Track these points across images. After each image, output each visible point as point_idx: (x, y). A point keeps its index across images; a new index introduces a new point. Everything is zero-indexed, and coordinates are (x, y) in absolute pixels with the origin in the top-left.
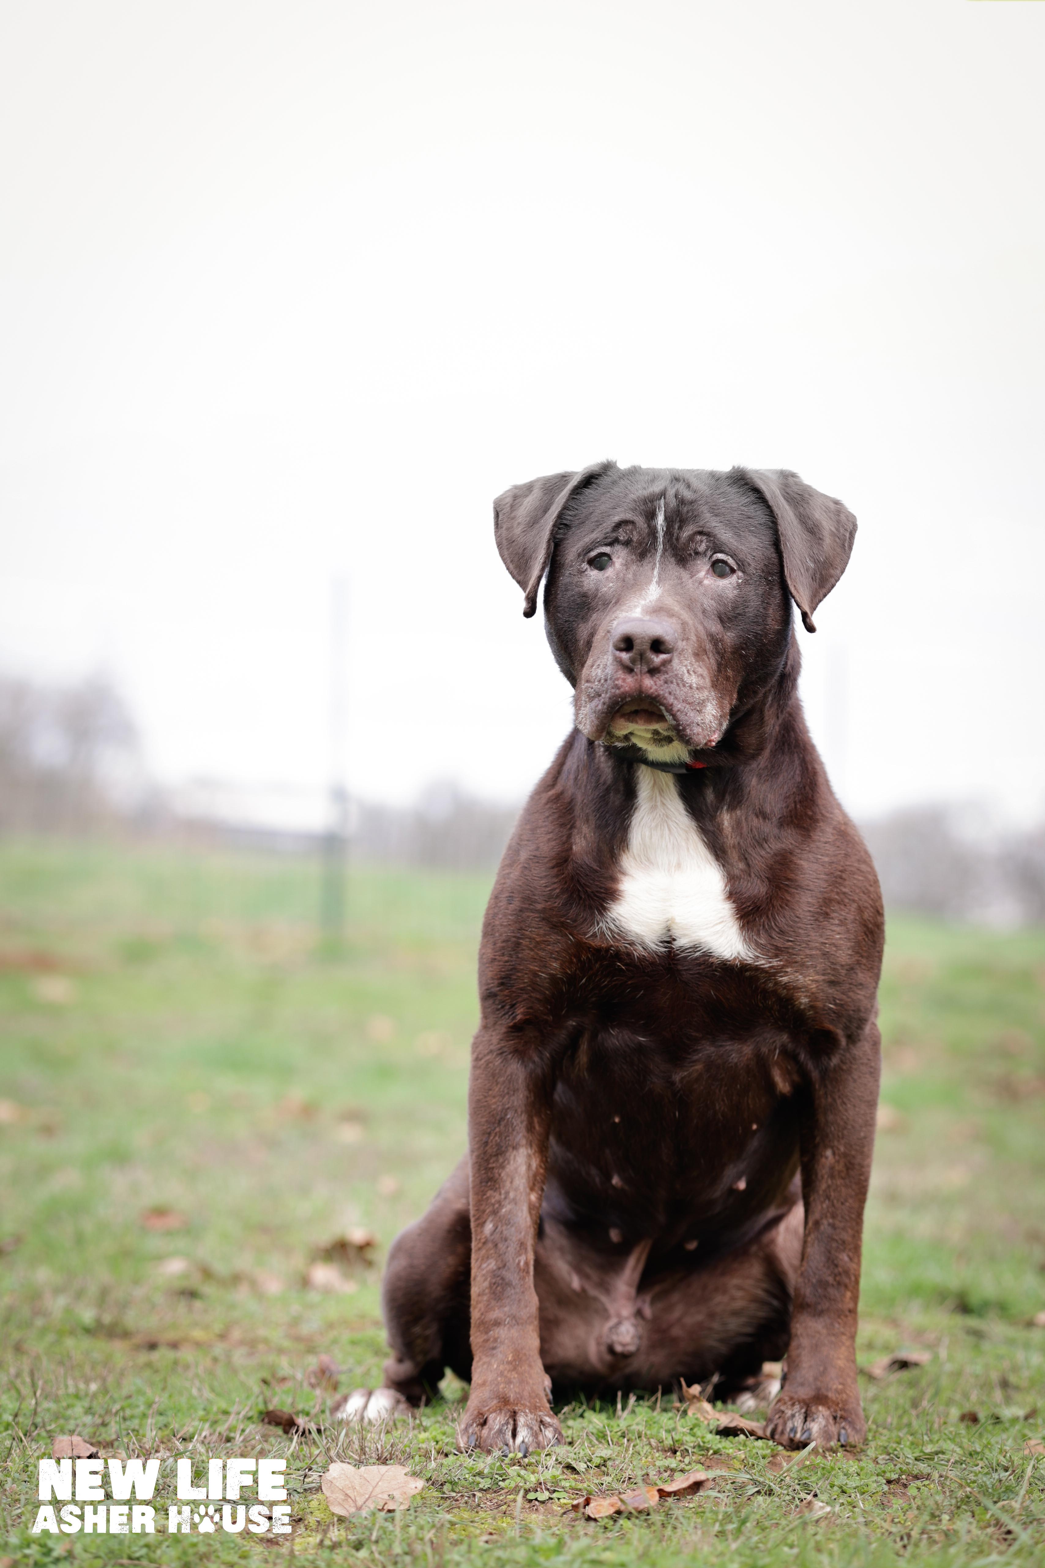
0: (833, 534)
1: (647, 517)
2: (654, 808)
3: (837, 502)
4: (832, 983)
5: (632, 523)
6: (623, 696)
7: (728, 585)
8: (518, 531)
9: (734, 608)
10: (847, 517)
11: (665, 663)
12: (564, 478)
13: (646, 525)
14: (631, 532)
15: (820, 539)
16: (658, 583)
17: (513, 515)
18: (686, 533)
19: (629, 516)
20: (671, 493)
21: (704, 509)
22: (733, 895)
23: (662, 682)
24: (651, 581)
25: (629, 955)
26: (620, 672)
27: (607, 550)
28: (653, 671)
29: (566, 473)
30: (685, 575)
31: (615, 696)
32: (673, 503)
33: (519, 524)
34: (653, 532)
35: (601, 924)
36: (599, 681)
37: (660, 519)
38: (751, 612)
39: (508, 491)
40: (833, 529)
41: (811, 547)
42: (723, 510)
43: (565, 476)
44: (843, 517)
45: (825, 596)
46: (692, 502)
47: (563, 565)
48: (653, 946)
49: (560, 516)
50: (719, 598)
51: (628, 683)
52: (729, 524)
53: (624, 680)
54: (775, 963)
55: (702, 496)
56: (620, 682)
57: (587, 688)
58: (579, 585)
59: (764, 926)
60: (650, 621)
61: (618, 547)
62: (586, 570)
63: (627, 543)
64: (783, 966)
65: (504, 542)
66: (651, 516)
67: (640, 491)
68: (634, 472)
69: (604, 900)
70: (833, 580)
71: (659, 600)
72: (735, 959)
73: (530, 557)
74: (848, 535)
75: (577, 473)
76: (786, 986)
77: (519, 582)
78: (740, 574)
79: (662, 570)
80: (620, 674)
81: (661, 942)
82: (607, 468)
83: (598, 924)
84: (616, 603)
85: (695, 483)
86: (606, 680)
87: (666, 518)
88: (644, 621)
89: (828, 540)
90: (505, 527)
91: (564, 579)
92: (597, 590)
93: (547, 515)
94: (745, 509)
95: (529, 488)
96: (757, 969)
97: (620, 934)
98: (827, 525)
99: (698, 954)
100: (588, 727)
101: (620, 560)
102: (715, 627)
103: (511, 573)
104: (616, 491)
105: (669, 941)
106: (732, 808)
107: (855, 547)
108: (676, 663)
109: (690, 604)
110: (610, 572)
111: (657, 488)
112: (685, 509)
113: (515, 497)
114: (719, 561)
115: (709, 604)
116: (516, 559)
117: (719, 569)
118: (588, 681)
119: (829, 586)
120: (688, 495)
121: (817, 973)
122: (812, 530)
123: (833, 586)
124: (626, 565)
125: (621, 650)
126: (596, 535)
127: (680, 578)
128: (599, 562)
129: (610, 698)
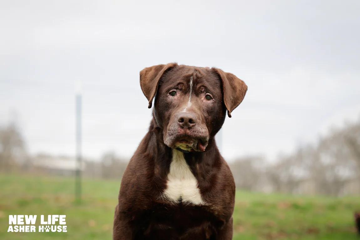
0: (240, 90)
1: (187, 82)
2: (177, 161)
3: (242, 82)
4: (224, 208)
5: (183, 83)
6: (180, 135)
7: (210, 103)
8: (147, 82)
9: (211, 109)
10: (245, 86)
11: (193, 126)
12: (161, 67)
13: (187, 85)
14: (182, 86)
15: (236, 91)
16: (191, 101)
17: (146, 76)
18: (198, 86)
19: (182, 81)
20: (195, 74)
21: (204, 80)
22: (199, 186)
23: (192, 132)
24: (188, 101)
25: (169, 205)
26: (180, 128)
27: (175, 90)
28: (190, 128)
29: (162, 65)
30: (198, 99)
31: (178, 135)
32: (195, 78)
33: (147, 80)
34: (189, 86)
35: (161, 196)
36: (173, 131)
37: (191, 83)
38: (216, 111)
39: (144, 69)
40: (240, 89)
41: (233, 93)
42: (210, 80)
43: (161, 66)
44: (243, 86)
45: (235, 108)
46: (201, 78)
47: (161, 93)
48: (176, 202)
49: (161, 78)
50: (207, 107)
51: (182, 131)
52: (211, 85)
53: (181, 130)
54: (210, 204)
55: (204, 76)
56: (179, 131)
57: (169, 132)
58: (166, 100)
59: (208, 195)
60: (189, 113)
61: (178, 90)
62: (168, 96)
63: (181, 90)
64: (212, 205)
65: (143, 84)
66: (188, 81)
67: (185, 73)
68: (183, 67)
69: (163, 189)
70: (238, 104)
71: (191, 107)
72: (199, 204)
73: (151, 90)
74: (244, 91)
75: (165, 65)
76: (212, 210)
77: (146, 97)
78: (214, 99)
79: (192, 97)
80: (180, 129)
81: (178, 200)
82: (175, 65)
83: (160, 196)
84: (178, 107)
85: (202, 72)
86: (175, 130)
87: (193, 82)
88: (187, 113)
89: (238, 92)
90: (143, 80)
91: (161, 98)
92: (172, 102)
93: (156, 78)
94: (216, 81)
95: (150, 69)
96: (205, 206)
97: (167, 199)
98: (238, 88)
99: (189, 204)
100: (169, 143)
101: (179, 94)
102: (206, 115)
103: (144, 94)
104: (178, 73)
105: (180, 200)
106: (199, 163)
107: (246, 95)
108: (196, 126)
109: (200, 108)
110: (176, 97)
111: (190, 73)
112: (198, 80)
113: (146, 71)
114: (208, 95)
115: (205, 108)
116: (146, 90)
117: (208, 98)
118: (169, 130)
119: (237, 105)
120: (199, 75)
121: (221, 206)
122: (234, 88)
123: (238, 105)
124: (181, 96)
125: (180, 122)
126: (172, 86)
127: (197, 100)
128: (173, 94)
129: (176, 136)
